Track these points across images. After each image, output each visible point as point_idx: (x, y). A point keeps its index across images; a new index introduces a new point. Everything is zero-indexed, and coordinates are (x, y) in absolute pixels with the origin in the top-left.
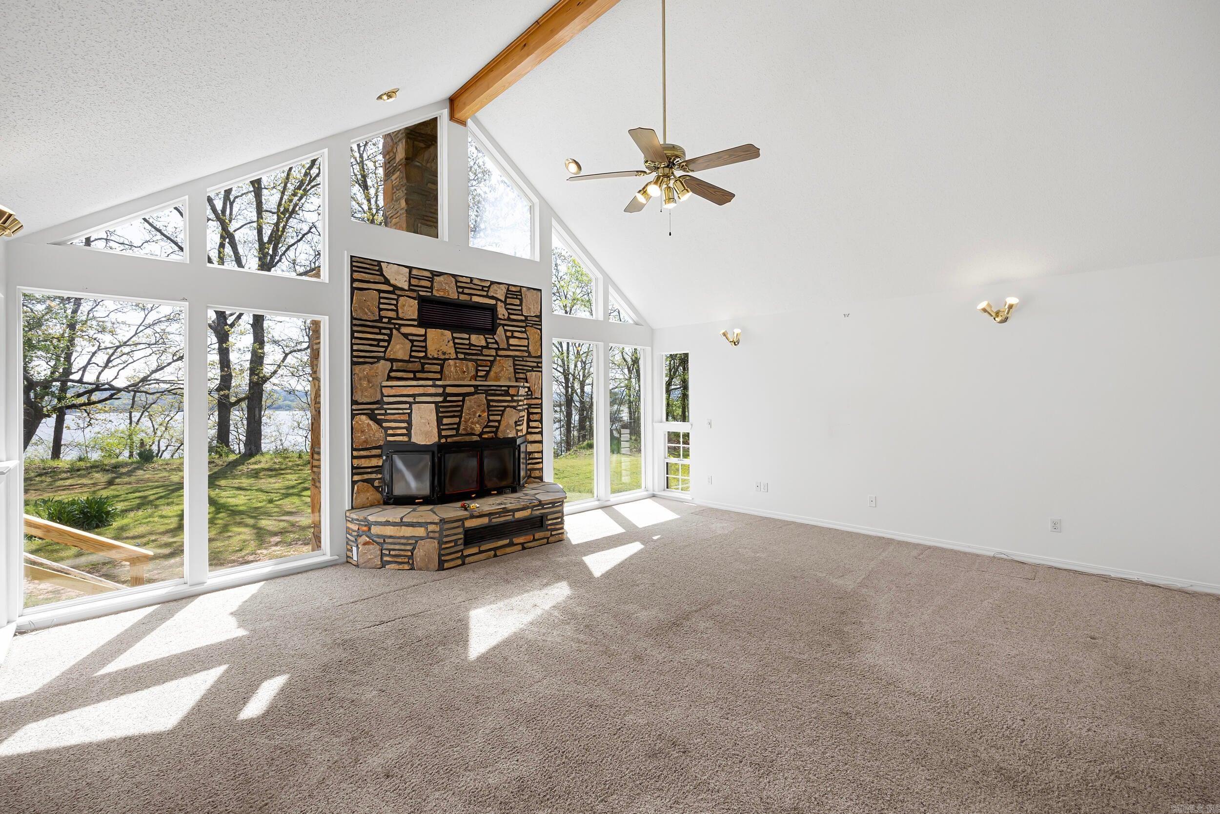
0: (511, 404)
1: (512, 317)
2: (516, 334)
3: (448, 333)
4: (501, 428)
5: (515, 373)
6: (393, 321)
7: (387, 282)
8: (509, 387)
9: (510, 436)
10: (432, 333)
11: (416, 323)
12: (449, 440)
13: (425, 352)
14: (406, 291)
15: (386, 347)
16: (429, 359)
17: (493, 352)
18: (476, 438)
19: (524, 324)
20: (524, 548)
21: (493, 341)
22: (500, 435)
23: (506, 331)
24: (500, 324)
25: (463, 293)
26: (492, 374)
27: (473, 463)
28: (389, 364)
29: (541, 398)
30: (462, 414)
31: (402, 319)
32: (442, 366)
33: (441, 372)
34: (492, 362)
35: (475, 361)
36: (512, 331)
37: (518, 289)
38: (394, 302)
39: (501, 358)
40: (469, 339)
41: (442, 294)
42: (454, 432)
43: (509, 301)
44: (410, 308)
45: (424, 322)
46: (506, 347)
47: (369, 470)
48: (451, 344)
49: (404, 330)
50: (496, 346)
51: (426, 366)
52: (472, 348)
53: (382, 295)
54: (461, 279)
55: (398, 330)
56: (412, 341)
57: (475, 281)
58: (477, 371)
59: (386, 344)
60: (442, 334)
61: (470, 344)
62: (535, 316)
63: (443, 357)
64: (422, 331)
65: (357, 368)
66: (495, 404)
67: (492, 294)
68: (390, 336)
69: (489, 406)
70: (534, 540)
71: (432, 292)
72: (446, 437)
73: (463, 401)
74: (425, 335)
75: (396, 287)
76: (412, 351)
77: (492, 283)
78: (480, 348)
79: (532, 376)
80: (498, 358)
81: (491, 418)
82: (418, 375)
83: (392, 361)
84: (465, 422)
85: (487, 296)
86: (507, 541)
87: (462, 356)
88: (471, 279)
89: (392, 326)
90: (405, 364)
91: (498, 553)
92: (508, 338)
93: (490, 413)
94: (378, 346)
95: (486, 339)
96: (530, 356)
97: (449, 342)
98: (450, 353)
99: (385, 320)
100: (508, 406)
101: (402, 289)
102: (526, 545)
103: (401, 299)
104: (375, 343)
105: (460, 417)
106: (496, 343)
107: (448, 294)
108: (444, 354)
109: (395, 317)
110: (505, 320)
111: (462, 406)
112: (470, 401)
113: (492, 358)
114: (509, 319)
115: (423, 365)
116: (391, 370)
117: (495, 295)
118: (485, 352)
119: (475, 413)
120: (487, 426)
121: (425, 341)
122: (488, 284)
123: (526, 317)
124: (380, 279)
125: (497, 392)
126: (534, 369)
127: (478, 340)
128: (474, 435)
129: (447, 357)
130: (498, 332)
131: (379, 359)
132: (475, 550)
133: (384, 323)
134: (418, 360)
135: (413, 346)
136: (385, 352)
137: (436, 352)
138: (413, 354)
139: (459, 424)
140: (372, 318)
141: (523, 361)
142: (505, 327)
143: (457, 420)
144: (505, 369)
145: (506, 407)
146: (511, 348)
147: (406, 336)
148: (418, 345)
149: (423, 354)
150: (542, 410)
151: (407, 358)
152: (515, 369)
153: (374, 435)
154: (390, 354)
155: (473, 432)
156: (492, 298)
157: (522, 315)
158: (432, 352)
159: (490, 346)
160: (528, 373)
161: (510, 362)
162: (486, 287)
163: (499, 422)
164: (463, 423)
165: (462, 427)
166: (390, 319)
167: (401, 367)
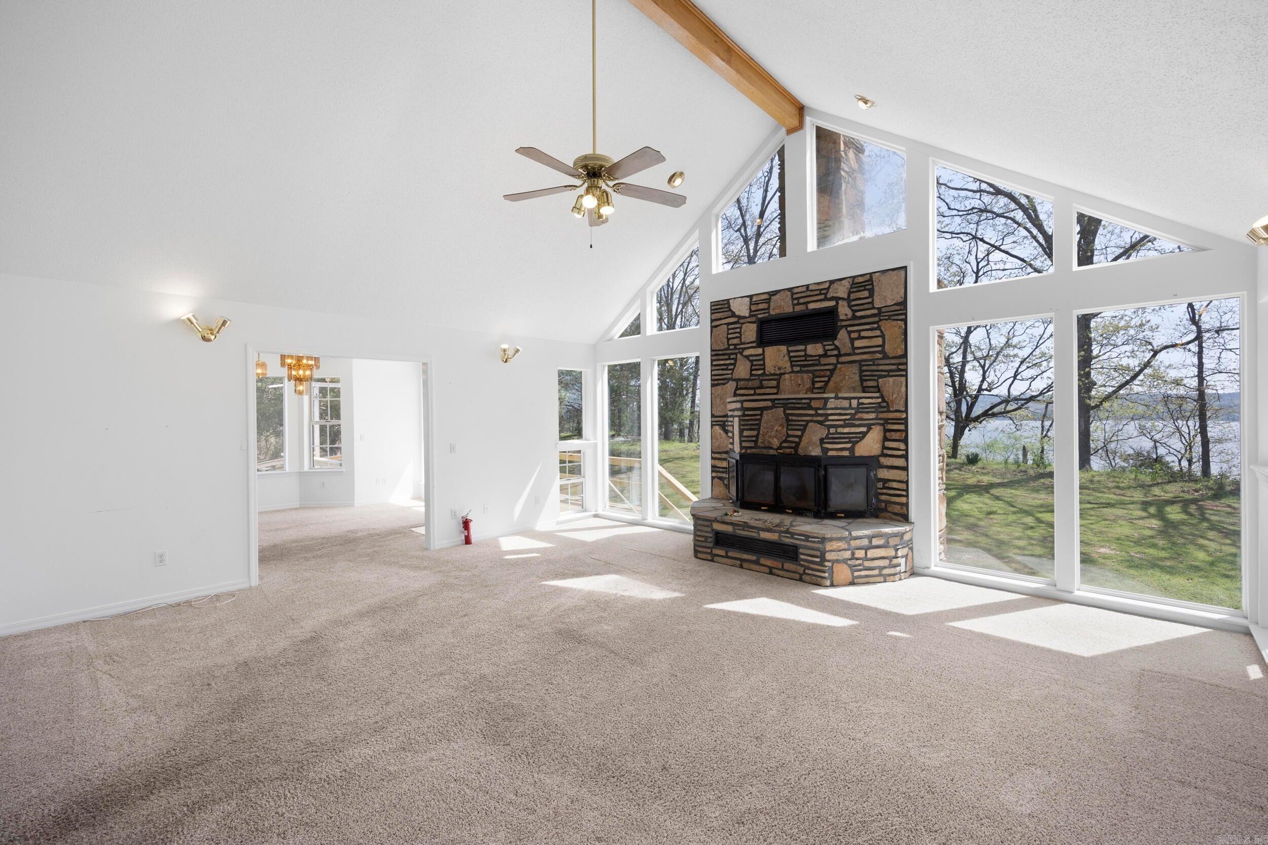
0: (815, 419)
1: (859, 314)
2: (863, 334)
3: (783, 348)
4: (802, 445)
5: (862, 381)
6: (738, 347)
7: (733, 315)
8: (811, 399)
9: (813, 454)
10: (770, 351)
11: (754, 345)
12: (748, 451)
13: (764, 369)
14: (748, 317)
15: (733, 370)
16: (767, 375)
17: (833, 360)
18: (772, 452)
19: (877, 319)
20: (771, 573)
21: (832, 347)
22: (801, 452)
23: (849, 333)
24: (843, 327)
25: (798, 304)
26: (831, 384)
27: (769, 476)
28: (734, 384)
29: (906, 411)
30: (759, 428)
31: (744, 343)
32: (778, 381)
33: (778, 387)
34: (834, 370)
35: (812, 372)
36: (859, 331)
37: (868, 277)
38: (738, 330)
39: (843, 366)
40: (805, 350)
41: (778, 311)
42: (752, 444)
43: (853, 296)
44: (750, 332)
45: (763, 341)
46: (849, 351)
47: (721, 470)
48: (787, 358)
49: (746, 353)
50: (835, 352)
51: (764, 382)
52: (808, 359)
53: (730, 327)
54: (796, 291)
55: (741, 353)
56: (751, 361)
57: (811, 288)
58: (813, 383)
59: (732, 367)
60: (779, 350)
61: (806, 355)
62: (895, 304)
63: (778, 372)
64: (760, 351)
65: (714, 389)
66: (794, 418)
67: (831, 295)
68: (735, 359)
69: (788, 420)
70: (783, 569)
71: (769, 312)
72: (747, 448)
73: (761, 415)
74: (763, 354)
75: (740, 317)
76: (752, 370)
77: (832, 282)
78: (817, 358)
79: (888, 384)
80: (839, 366)
81: (790, 432)
82: (758, 391)
83: (737, 380)
84: (763, 435)
85: (826, 299)
86: (754, 558)
87: (798, 369)
88: (808, 286)
89: (737, 351)
90: (746, 382)
91: (745, 565)
92: (852, 340)
93: (789, 427)
94: (727, 369)
95: (824, 346)
96: (886, 356)
97: (784, 356)
98: (785, 368)
99: (732, 347)
100: (811, 421)
101: (744, 317)
102: (774, 571)
103: (744, 326)
104: (725, 367)
105: (758, 430)
106: (837, 348)
107: (784, 310)
108: (780, 369)
109: (739, 343)
110: (848, 320)
111: (760, 420)
112: (767, 416)
113: (831, 367)
114: (854, 317)
115: (761, 381)
116: (737, 389)
117: (835, 295)
118: (824, 361)
119: (773, 427)
120: (785, 441)
121: (763, 359)
122: (827, 285)
123: (879, 309)
124: (730, 314)
125: (797, 405)
126: (891, 374)
127: (815, 349)
128: (772, 448)
129: (782, 371)
130: (839, 336)
131: (728, 380)
132: (722, 553)
133: (732, 349)
134: (757, 377)
135: (752, 365)
136: (732, 374)
137: (773, 368)
138: (754, 372)
139: (757, 436)
140: (723, 348)
141: (873, 365)
142: (849, 329)
143: (755, 433)
144: (847, 377)
145: (808, 422)
146: (857, 351)
147: (747, 357)
148: (757, 364)
149: (760, 372)
150: (907, 427)
151: (748, 377)
152: (861, 377)
153: (723, 442)
154: (736, 376)
155: (770, 446)
156: (832, 299)
157: (874, 308)
158: (770, 368)
159: (829, 353)
160: (880, 380)
161: (855, 369)
162: (823, 290)
163: (800, 437)
164: (760, 436)
165: (760, 440)
166: (735, 345)
167: (743, 385)
